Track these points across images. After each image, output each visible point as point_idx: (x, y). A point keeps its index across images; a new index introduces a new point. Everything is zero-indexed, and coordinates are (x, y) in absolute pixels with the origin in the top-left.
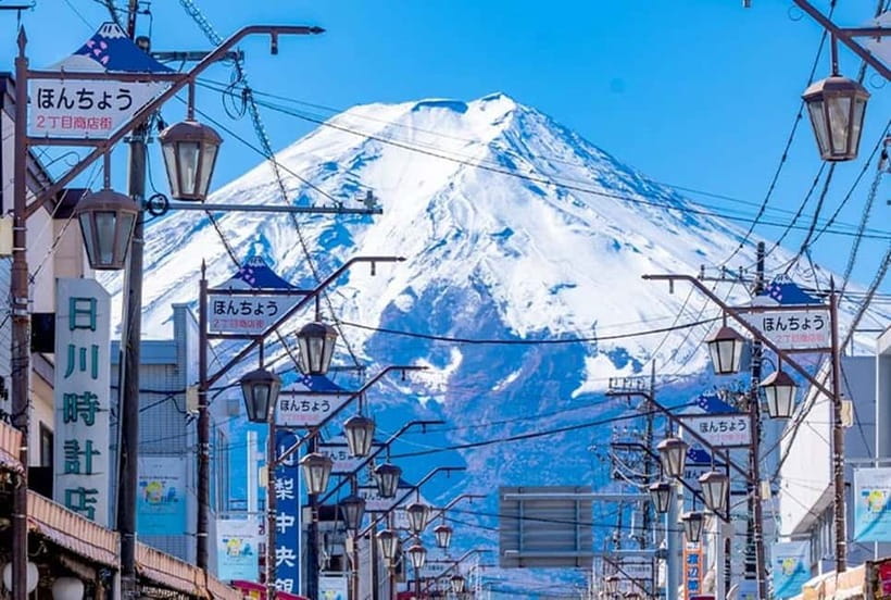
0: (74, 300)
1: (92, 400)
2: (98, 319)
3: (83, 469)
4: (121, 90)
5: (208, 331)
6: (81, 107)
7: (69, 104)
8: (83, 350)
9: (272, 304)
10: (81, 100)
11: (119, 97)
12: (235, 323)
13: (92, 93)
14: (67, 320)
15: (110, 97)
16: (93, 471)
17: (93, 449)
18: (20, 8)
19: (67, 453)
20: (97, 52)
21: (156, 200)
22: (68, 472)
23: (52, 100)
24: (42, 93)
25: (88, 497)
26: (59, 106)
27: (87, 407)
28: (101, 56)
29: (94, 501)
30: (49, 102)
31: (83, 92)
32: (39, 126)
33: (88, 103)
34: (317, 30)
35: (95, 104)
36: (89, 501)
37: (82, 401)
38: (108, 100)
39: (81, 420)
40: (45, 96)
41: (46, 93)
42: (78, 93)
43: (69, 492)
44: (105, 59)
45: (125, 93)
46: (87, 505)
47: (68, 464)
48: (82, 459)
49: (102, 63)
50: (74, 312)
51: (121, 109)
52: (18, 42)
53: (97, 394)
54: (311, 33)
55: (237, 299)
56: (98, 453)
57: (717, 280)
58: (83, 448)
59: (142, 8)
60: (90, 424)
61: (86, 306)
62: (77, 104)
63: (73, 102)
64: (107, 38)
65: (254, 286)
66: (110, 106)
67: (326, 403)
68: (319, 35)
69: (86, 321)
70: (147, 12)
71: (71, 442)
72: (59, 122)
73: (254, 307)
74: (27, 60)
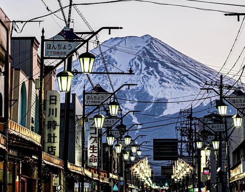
0: (51, 96)
1: (55, 123)
2: (57, 101)
3: (52, 141)
4: (69, 44)
5: (85, 104)
6: (58, 49)
7: (55, 48)
8: (53, 110)
9: (102, 97)
10: (58, 47)
11: (68, 46)
12: (92, 102)
13: (61, 45)
14: (49, 101)
15: (66, 46)
16: (55, 142)
17: (55, 136)
18: (40, 21)
19: (48, 137)
20: (63, 34)
21: (74, 71)
22: (48, 142)
23: (51, 47)
24: (48, 45)
25: (54, 149)
26: (52, 49)
27: (54, 124)
28: (64, 35)
29: (55, 150)
30: (50, 48)
31: (59, 45)
32: (47, 54)
33: (60, 48)
34: (121, 28)
35: (62, 48)
36: (54, 150)
37: (52, 123)
38: (65, 47)
39: (52, 128)
40: (49, 46)
41: (49, 45)
42: (57, 45)
43: (49, 148)
44: (65, 36)
45: (70, 45)
46: (53, 151)
47: (48, 140)
48: (52, 139)
49: (64, 37)
50: (51, 100)
51: (69, 49)
52: (42, 32)
53: (56, 121)
54: (119, 29)
55: (93, 95)
56: (56, 137)
57: (210, 85)
58: (52, 135)
59: (71, 21)
60: (55, 129)
61: (54, 98)
62: (57, 48)
63: (56, 48)
64: (66, 31)
65: (97, 92)
66: (66, 49)
67: (113, 121)
68: (122, 29)
69: (54, 102)
70: (73, 22)
71: (49, 134)
72: (52, 53)
73: (97, 98)
74: (44, 36)
